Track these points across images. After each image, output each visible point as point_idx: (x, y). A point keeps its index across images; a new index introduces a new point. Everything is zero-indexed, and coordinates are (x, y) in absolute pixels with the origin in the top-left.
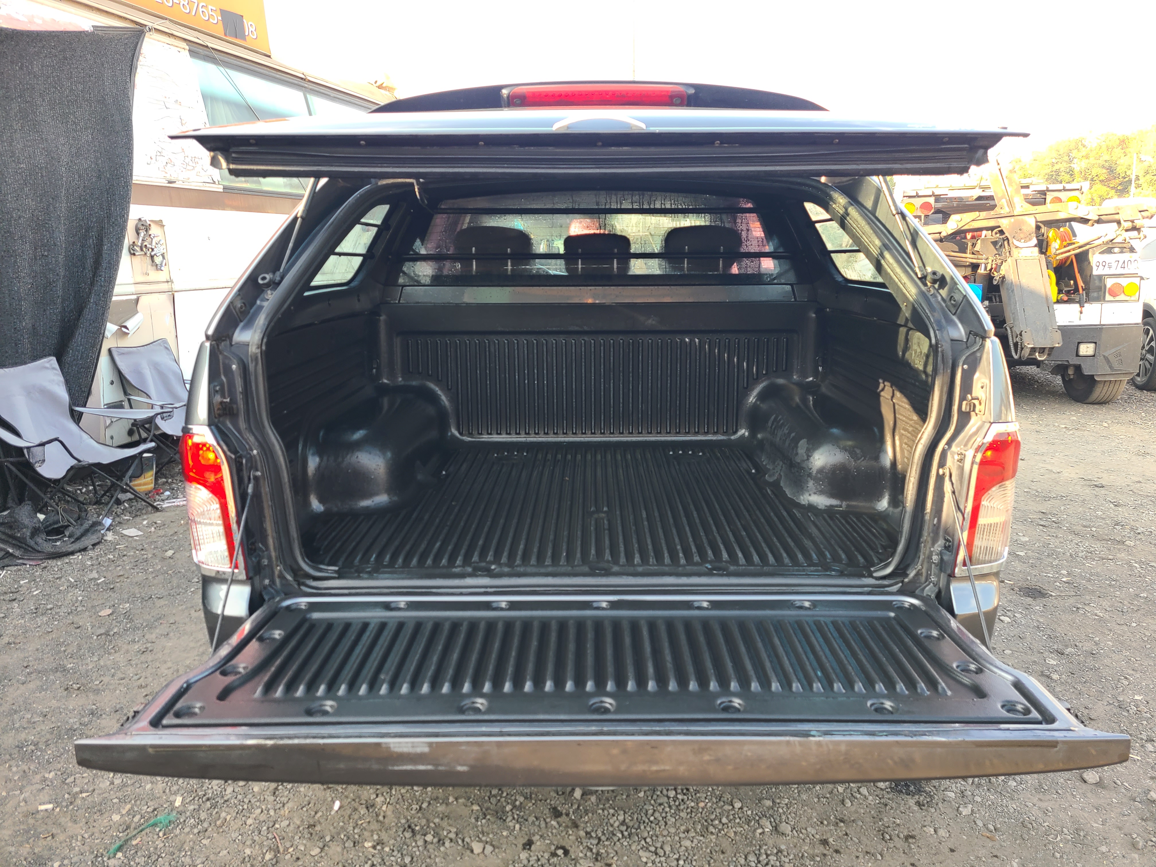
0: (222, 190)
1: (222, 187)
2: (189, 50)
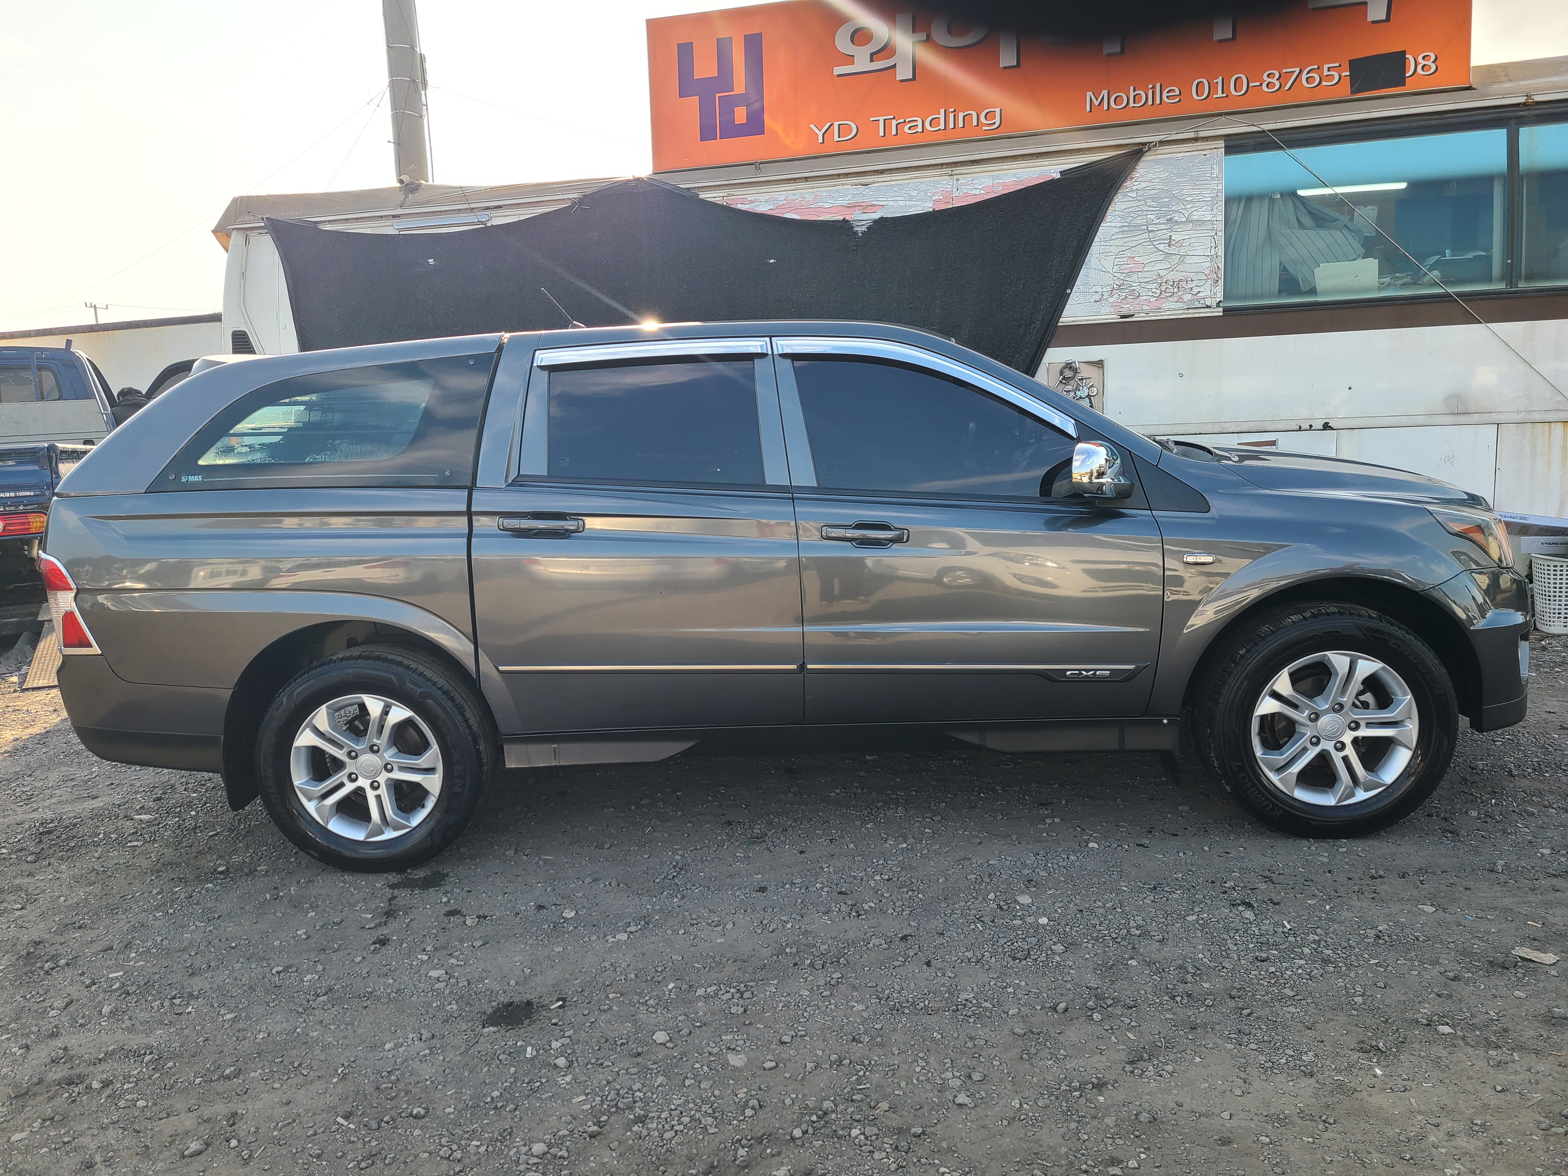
0: (1221, 314)
1: (1221, 309)
2: (1225, 147)
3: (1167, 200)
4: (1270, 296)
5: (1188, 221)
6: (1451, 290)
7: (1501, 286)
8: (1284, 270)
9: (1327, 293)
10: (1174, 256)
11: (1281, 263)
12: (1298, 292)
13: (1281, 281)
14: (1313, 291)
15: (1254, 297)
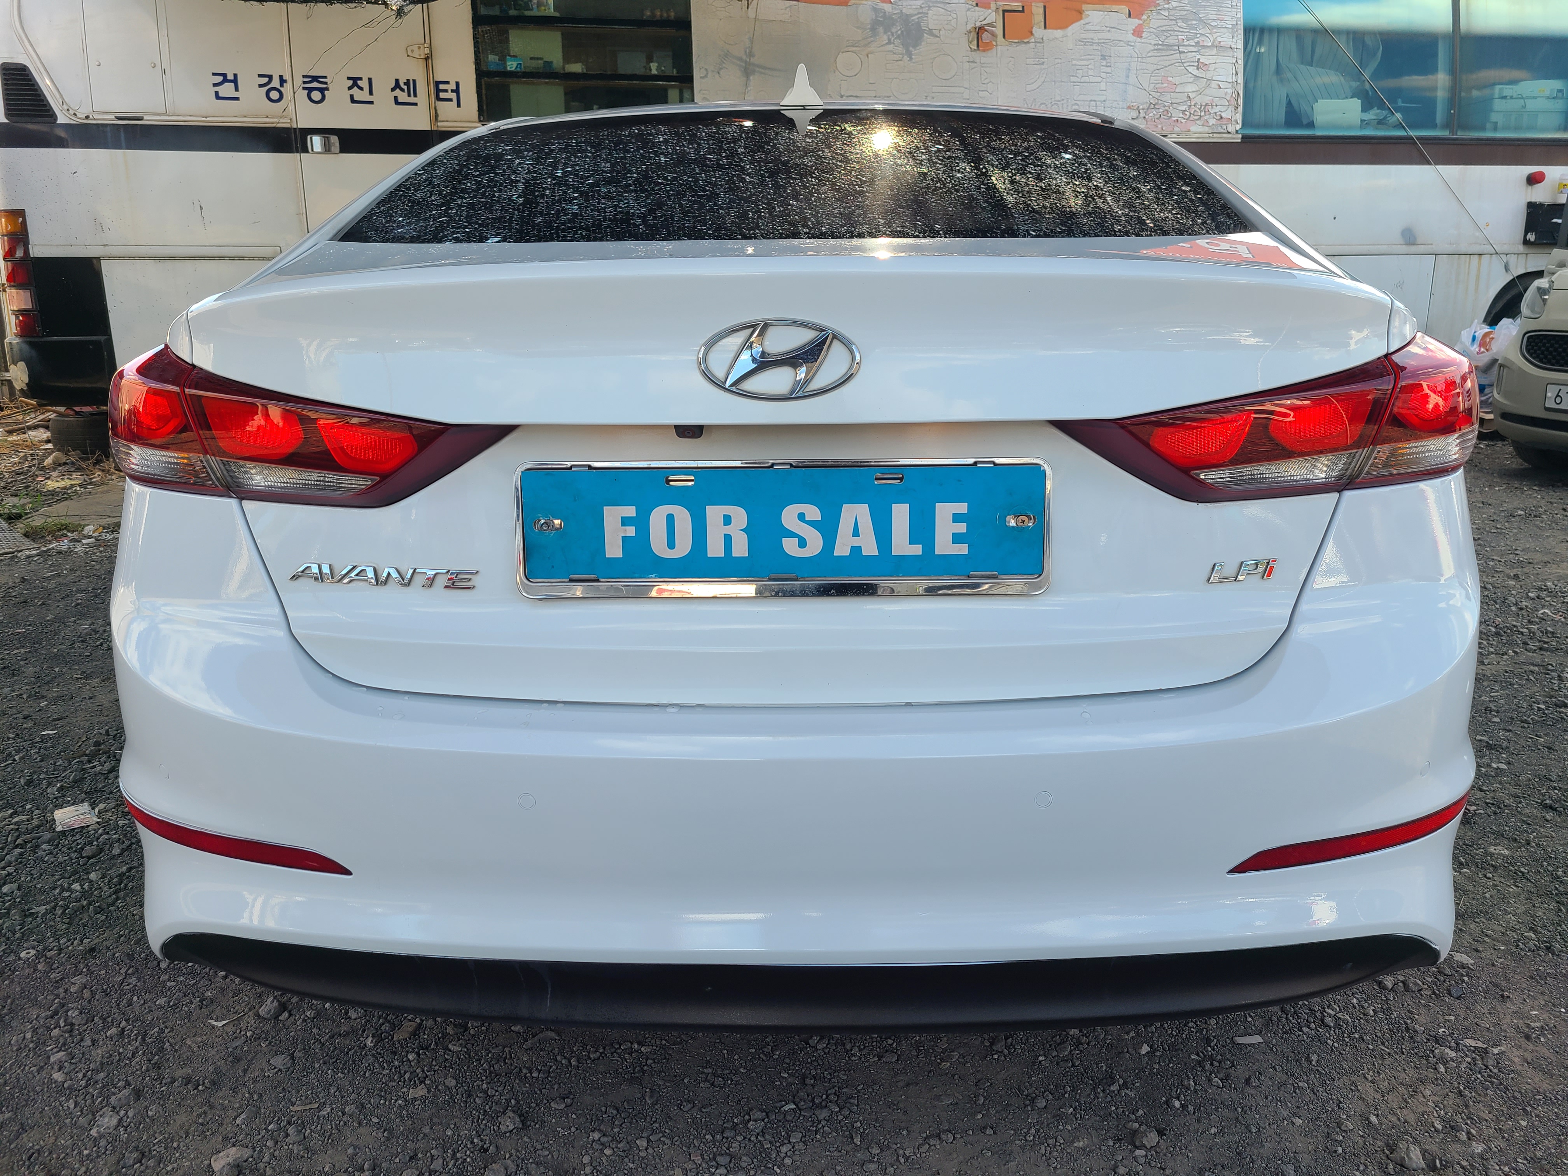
0: (1239, 140)
1: (1240, 136)
3: (1194, 22)
4: (1278, 127)
5: (1213, 46)
6: (1413, 133)
7: (1445, 133)
8: (1289, 103)
9: (1323, 128)
10: (1201, 79)
11: (1287, 96)
12: (1298, 124)
13: (1287, 113)
14: (1311, 125)
15: (1266, 126)
